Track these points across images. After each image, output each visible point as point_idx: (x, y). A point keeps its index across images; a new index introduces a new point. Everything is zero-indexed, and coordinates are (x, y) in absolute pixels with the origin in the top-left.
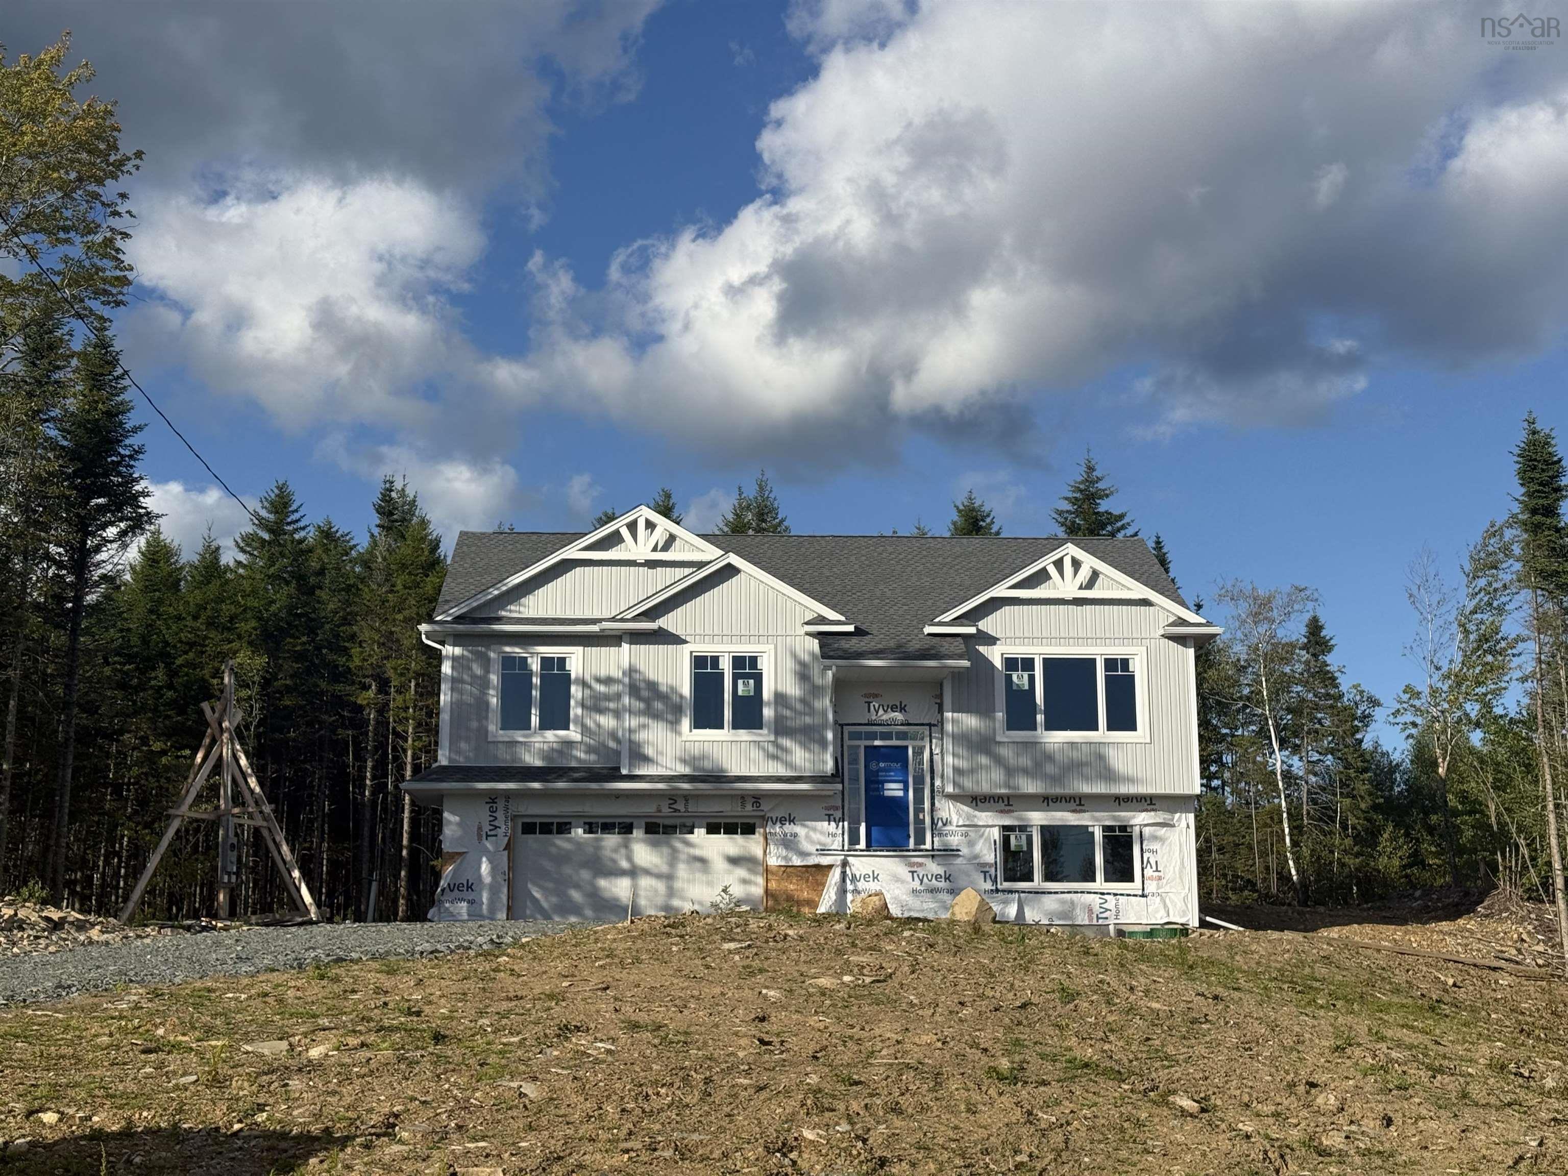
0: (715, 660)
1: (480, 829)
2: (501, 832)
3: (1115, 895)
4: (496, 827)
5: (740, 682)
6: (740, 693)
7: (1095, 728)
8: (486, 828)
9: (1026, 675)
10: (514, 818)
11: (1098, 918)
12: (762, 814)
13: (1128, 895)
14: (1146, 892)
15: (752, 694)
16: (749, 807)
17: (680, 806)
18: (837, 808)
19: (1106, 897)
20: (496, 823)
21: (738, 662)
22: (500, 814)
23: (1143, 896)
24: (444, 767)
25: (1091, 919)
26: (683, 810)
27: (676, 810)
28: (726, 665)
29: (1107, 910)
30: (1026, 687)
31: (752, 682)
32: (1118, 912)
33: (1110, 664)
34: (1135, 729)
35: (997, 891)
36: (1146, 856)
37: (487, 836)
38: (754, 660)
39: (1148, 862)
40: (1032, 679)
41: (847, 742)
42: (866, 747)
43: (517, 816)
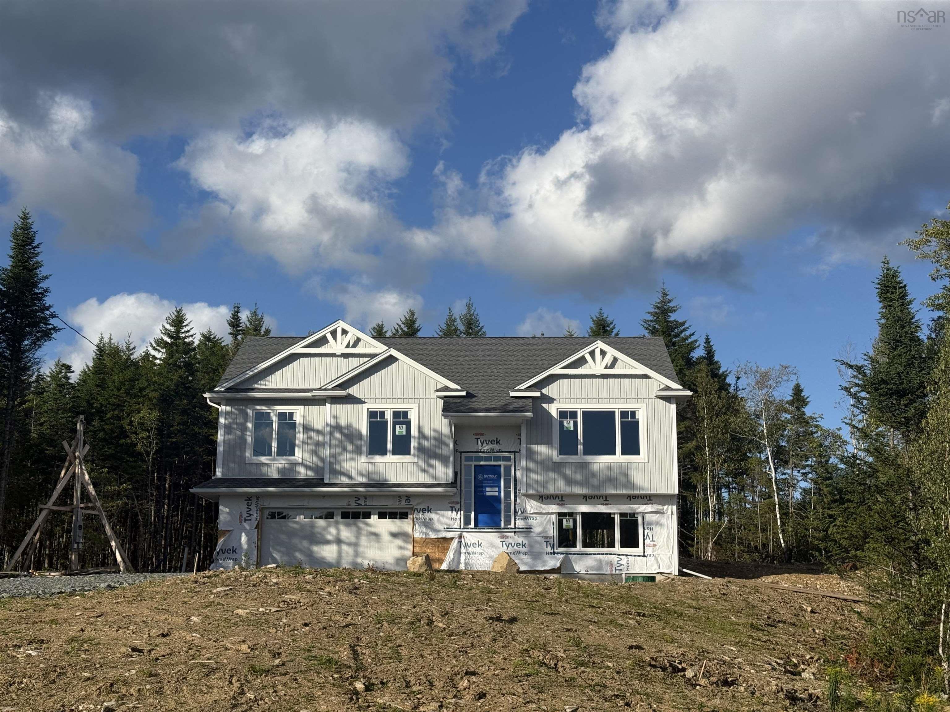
0: (382, 413)
1: (241, 516)
2: (253, 518)
3: (627, 555)
4: (251, 515)
5: (397, 427)
6: (397, 433)
7: (614, 454)
8: (245, 515)
9: (572, 422)
10: (262, 510)
11: (616, 570)
12: (411, 506)
13: (635, 556)
14: (646, 554)
15: (404, 433)
16: (403, 503)
17: (362, 502)
18: (457, 503)
19: (621, 557)
20: (251, 512)
21: (396, 414)
22: (253, 507)
23: (644, 556)
24: (220, 479)
25: (612, 570)
26: (363, 504)
27: (359, 505)
28: (389, 417)
29: (621, 565)
30: (572, 429)
31: (404, 426)
32: (628, 566)
33: (624, 414)
34: (639, 454)
35: (554, 553)
36: (646, 531)
37: (245, 520)
38: (406, 414)
39: (647, 535)
40: (575, 424)
41: (464, 463)
42: (475, 466)
43: (263, 508)
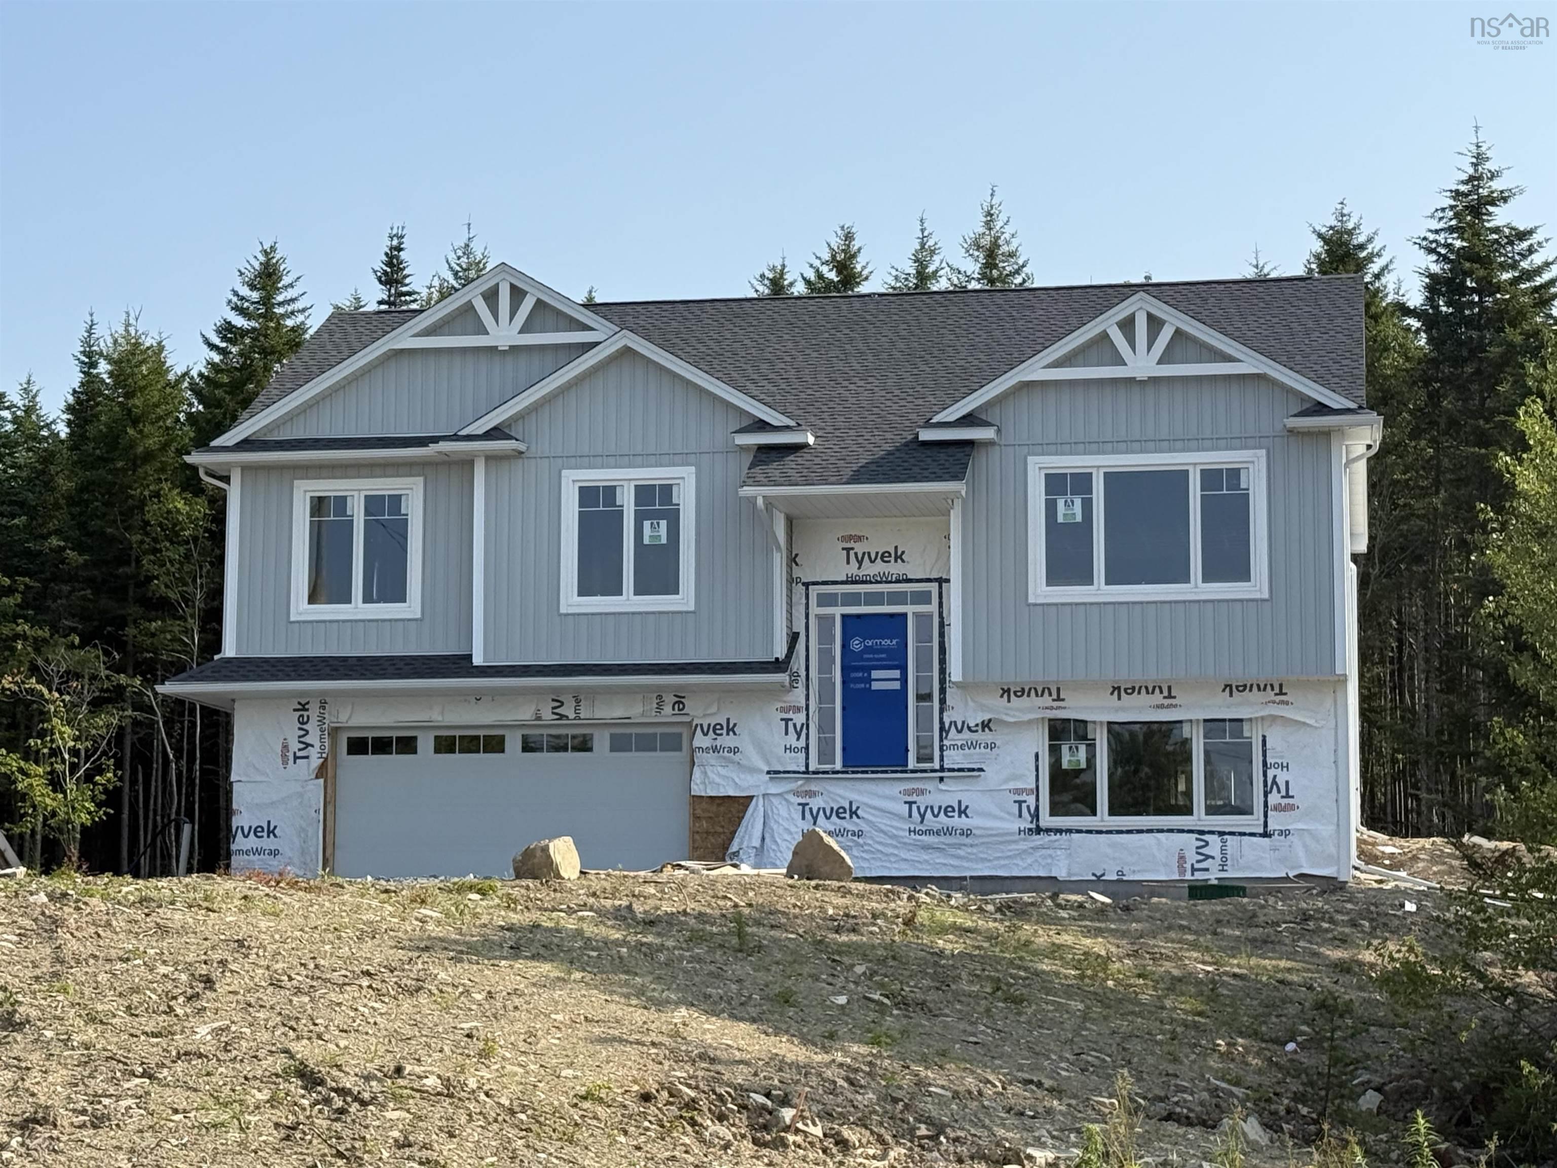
0: (610, 492)
1: (285, 747)
2: (314, 753)
3: (1221, 834)
4: (308, 745)
5: (647, 524)
6: (646, 541)
7: (1187, 580)
8: (295, 746)
9: (1078, 502)
10: (334, 732)
11: (1194, 870)
12: (686, 719)
13: (1244, 834)
14: (1271, 827)
15: (664, 541)
16: (668, 710)
17: (568, 710)
18: (798, 710)
19: (1206, 837)
20: (307, 739)
21: (644, 493)
22: (312, 727)
23: (1266, 835)
24: (229, 660)
25: (1182, 871)
26: (572, 715)
27: (562, 717)
28: (627, 501)
29: (1208, 857)
30: (1079, 518)
31: (663, 523)
32: (1224, 859)
33: (1210, 477)
35: (1039, 830)
36: (1271, 773)
37: (296, 758)
38: (667, 490)
39: (1274, 782)
40: (1087, 506)
41: (815, 610)
42: (844, 617)
43: (337, 729)
